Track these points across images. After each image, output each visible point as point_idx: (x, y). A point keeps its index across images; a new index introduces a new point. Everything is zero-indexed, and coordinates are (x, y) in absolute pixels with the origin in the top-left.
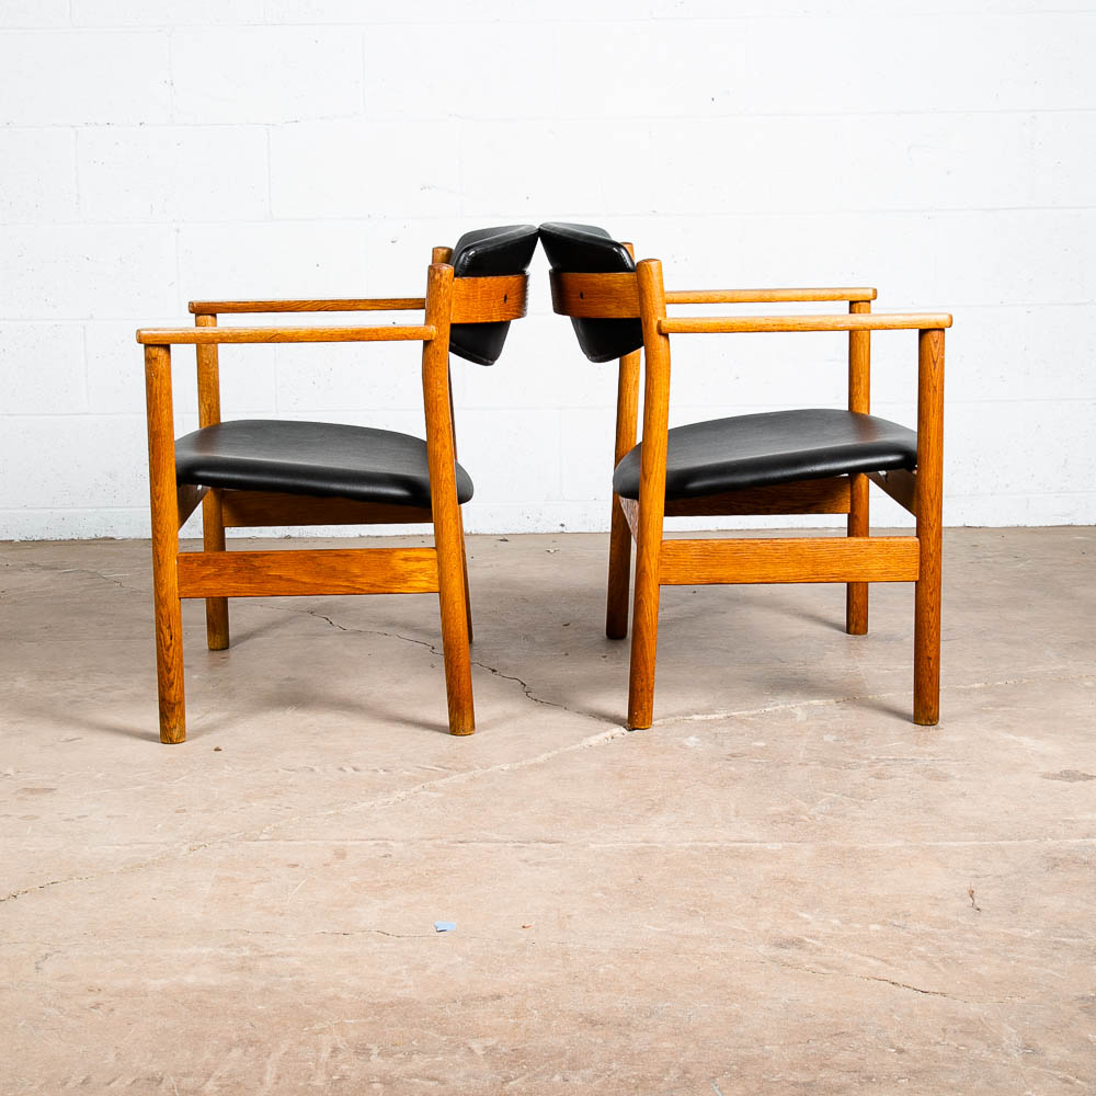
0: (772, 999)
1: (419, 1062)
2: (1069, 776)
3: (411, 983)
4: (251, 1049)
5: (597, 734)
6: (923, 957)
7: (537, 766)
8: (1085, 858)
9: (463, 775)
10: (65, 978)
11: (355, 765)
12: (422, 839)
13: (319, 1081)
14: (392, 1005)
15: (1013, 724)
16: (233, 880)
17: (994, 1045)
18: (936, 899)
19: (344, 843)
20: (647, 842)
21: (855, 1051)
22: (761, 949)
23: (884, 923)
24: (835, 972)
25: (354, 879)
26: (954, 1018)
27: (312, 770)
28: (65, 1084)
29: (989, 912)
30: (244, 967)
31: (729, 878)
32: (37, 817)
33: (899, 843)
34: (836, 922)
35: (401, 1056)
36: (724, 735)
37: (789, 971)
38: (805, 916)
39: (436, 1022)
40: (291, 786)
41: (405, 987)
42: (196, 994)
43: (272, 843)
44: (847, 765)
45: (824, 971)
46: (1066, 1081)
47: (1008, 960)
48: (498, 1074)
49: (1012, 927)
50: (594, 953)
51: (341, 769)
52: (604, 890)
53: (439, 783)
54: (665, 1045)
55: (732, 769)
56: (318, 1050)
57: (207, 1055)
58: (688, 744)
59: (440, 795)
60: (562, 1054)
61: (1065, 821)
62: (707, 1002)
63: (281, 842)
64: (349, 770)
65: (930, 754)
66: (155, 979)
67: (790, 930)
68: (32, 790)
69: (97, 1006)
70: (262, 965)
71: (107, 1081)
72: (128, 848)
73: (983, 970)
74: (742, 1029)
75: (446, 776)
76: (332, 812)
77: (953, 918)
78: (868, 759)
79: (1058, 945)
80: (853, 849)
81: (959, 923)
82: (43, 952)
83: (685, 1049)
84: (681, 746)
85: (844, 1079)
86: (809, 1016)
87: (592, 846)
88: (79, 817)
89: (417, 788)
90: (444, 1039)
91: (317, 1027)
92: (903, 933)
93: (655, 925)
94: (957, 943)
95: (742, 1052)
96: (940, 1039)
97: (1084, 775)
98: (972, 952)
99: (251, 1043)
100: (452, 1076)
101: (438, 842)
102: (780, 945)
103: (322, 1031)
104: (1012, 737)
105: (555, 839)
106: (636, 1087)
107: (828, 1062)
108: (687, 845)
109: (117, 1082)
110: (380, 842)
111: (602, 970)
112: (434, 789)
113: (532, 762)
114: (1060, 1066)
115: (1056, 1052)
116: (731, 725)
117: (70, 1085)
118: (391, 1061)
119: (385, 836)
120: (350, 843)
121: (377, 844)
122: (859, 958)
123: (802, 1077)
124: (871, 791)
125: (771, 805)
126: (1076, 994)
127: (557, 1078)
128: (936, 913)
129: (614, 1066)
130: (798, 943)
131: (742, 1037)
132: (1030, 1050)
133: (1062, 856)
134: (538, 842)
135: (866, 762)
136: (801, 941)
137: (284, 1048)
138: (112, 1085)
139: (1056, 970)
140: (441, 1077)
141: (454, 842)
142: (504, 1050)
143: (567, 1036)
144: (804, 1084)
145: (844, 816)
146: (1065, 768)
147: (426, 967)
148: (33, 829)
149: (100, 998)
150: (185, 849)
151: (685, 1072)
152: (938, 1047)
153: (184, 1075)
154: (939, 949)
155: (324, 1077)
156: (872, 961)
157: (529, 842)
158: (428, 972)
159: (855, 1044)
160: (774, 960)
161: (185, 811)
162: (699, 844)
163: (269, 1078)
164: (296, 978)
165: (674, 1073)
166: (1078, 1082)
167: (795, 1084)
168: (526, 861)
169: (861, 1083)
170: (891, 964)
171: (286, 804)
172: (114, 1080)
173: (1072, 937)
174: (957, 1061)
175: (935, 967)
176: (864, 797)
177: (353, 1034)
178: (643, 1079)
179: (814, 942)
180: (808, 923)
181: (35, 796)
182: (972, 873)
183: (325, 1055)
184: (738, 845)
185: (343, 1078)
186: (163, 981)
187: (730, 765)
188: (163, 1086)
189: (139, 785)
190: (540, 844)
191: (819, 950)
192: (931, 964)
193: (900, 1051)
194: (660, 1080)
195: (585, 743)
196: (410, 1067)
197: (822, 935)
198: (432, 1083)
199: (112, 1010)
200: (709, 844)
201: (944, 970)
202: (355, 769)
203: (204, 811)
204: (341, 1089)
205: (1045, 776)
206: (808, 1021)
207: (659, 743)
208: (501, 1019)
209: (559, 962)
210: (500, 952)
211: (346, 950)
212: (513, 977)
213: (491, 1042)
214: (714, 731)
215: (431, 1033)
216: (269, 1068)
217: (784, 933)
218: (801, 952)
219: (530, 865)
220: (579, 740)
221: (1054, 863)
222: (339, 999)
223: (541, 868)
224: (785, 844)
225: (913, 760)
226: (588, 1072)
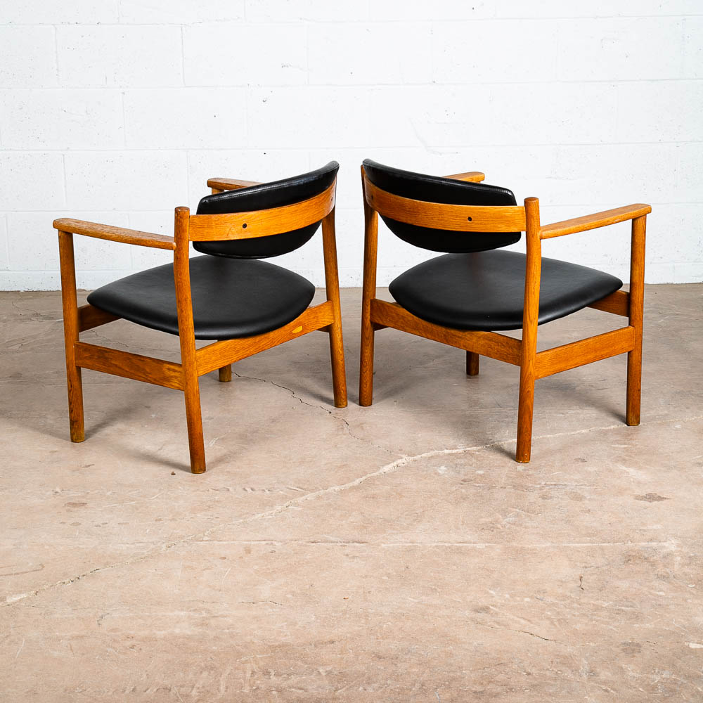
0: (469, 643)
1: (294, 680)
2: (651, 497)
3: (289, 634)
4: (212, 672)
5: (389, 464)
6: (548, 618)
7: (353, 488)
8: (646, 555)
9: (312, 494)
10: (114, 630)
11: (252, 486)
12: (292, 540)
13: (246, 690)
14: (279, 646)
15: (627, 458)
16: (192, 568)
17: (575, 670)
18: (562, 582)
19: (249, 543)
20: (413, 543)
21: (507, 674)
22: (467, 613)
23: (532, 597)
24: (503, 627)
25: (256, 567)
26: (558, 655)
27: (228, 490)
28: (125, 691)
29: (588, 590)
30: (203, 624)
31: (455, 567)
32: (80, 524)
33: (549, 544)
34: (507, 596)
35: (285, 676)
36: (461, 465)
37: (480, 626)
38: (492, 592)
39: (302, 657)
40: (217, 502)
41: (285, 636)
42: (181, 640)
43: (211, 543)
44: (528, 489)
45: (498, 626)
46: (606, 691)
47: (592, 620)
48: (333, 686)
49: (598, 599)
50: (381, 616)
51: (244, 489)
52: (389, 575)
53: (300, 500)
54: (414, 670)
55: (463, 491)
56: (245, 672)
57: (191, 676)
58: (440, 472)
59: (300, 509)
60: (364, 675)
61: (640, 530)
62: (436, 646)
63: (216, 542)
64: (249, 490)
65: (576, 481)
66: (159, 630)
67: (483, 602)
68: (74, 504)
69: (133, 647)
70: (213, 622)
71: (144, 689)
72: (133, 546)
73: (578, 626)
74: (453, 661)
75: (303, 495)
76: (241, 521)
77: (569, 594)
78: (540, 484)
79: (619, 612)
80: (522, 548)
81: (571, 597)
82: (100, 614)
83: (423, 673)
84: (435, 474)
85: (499, 689)
86: (487, 654)
87: (383, 545)
88: (103, 524)
89: (288, 503)
90: (306, 666)
91: (243, 659)
92: (541, 603)
93: (414, 598)
94: (568, 610)
95: (451, 674)
96: (549, 667)
97: (659, 497)
98: (574, 615)
99: (212, 668)
100: (310, 688)
101: (300, 542)
102: (477, 611)
103: (246, 662)
104: (624, 468)
105: (363, 541)
106: (399, 694)
107: (492, 680)
108: (434, 545)
109: (149, 690)
110: (269, 542)
111: (385, 626)
112: (297, 505)
113: (351, 484)
114: (605, 683)
115: (605, 674)
116: (466, 458)
117: (127, 692)
118: (281, 678)
119: (272, 538)
120: (253, 543)
121: (267, 544)
122: (516, 618)
123: (479, 688)
124: (538, 508)
125: (482, 517)
126: (622, 641)
127: (361, 688)
128: (560, 591)
129: (389, 682)
130: (485, 609)
131: (452, 665)
132: (592, 673)
133: (634, 554)
134: (353, 542)
135: (538, 486)
136: (488, 608)
137: (228, 671)
138: (147, 692)
139: (615, 627)
140: (305, 688)
141: (308, 542)
142: (335, 673)
143: (366, 665)
144: (479, 692)
145: (521, 525)
146: (649, 491)
147: (295, 624)
148: (79, 533)
149: (134, 642)
150: (164, 546)
151: (422, 686)
152: (548, 673)
153: (182, 686)
154: (558, 613)
155: (249, 688)
156: (523, 621)
157: (349, 542)
158: (297, 627)
159: (507, 670)
160: (473, 620)
161: (160, 520)
162: (440, 544)
163: (222, 688)
164: (231, 630)
165: (418, 685)
166: (612, 691)
167: (475, 692)
168: (347, 555)
169: (507, 692)
170: (532, 623)
171: (216, 516)
172: (148, 689)
173: (627, 606)
174: (555, 679)
175: (555, 625)
176: (534, 512)
177: (261, 664)
178: (402, 689)
179: (494, 609)
180: (493, 597)
181: (76, 509)
182: (584, 565)
183: (248, 675)
184: (461, 545)
185: (258, 688)
186: (163, 632)
187: (462, 488)
188: (171, 693)
189: (133, 501)
190: (355, 544)
191: (497, 613)
192: (552, 623)
193: (529, 674)
194: (411, 690)
195: (381, 471)
196: (290, 682)
197: (499, 604)
198: (301, 691)
199: (141, 649)
200: (446, 544)
201: (558, 626)
202: (252, 489)
203: (171, 520)
204: (257, 695)
205: (638, 498)
206: (485, 656)
207: (423, 471)
208: (334, 655)
209: (363, 621)
210: (333, 614)
211: (254, 613)
212: (340, 630)
213: (329, 668)
214: (456, 462)
215: (300, 663)
216: (222, 683)
217: (480, 604)
218: (486, 615)
219: (350, 558)
220: (379, 468)
221: (628, 558)
222: (253, 643)
223: (355, 560)
224: (487, 544)
225: (565, 485)
226: (376, 685)
